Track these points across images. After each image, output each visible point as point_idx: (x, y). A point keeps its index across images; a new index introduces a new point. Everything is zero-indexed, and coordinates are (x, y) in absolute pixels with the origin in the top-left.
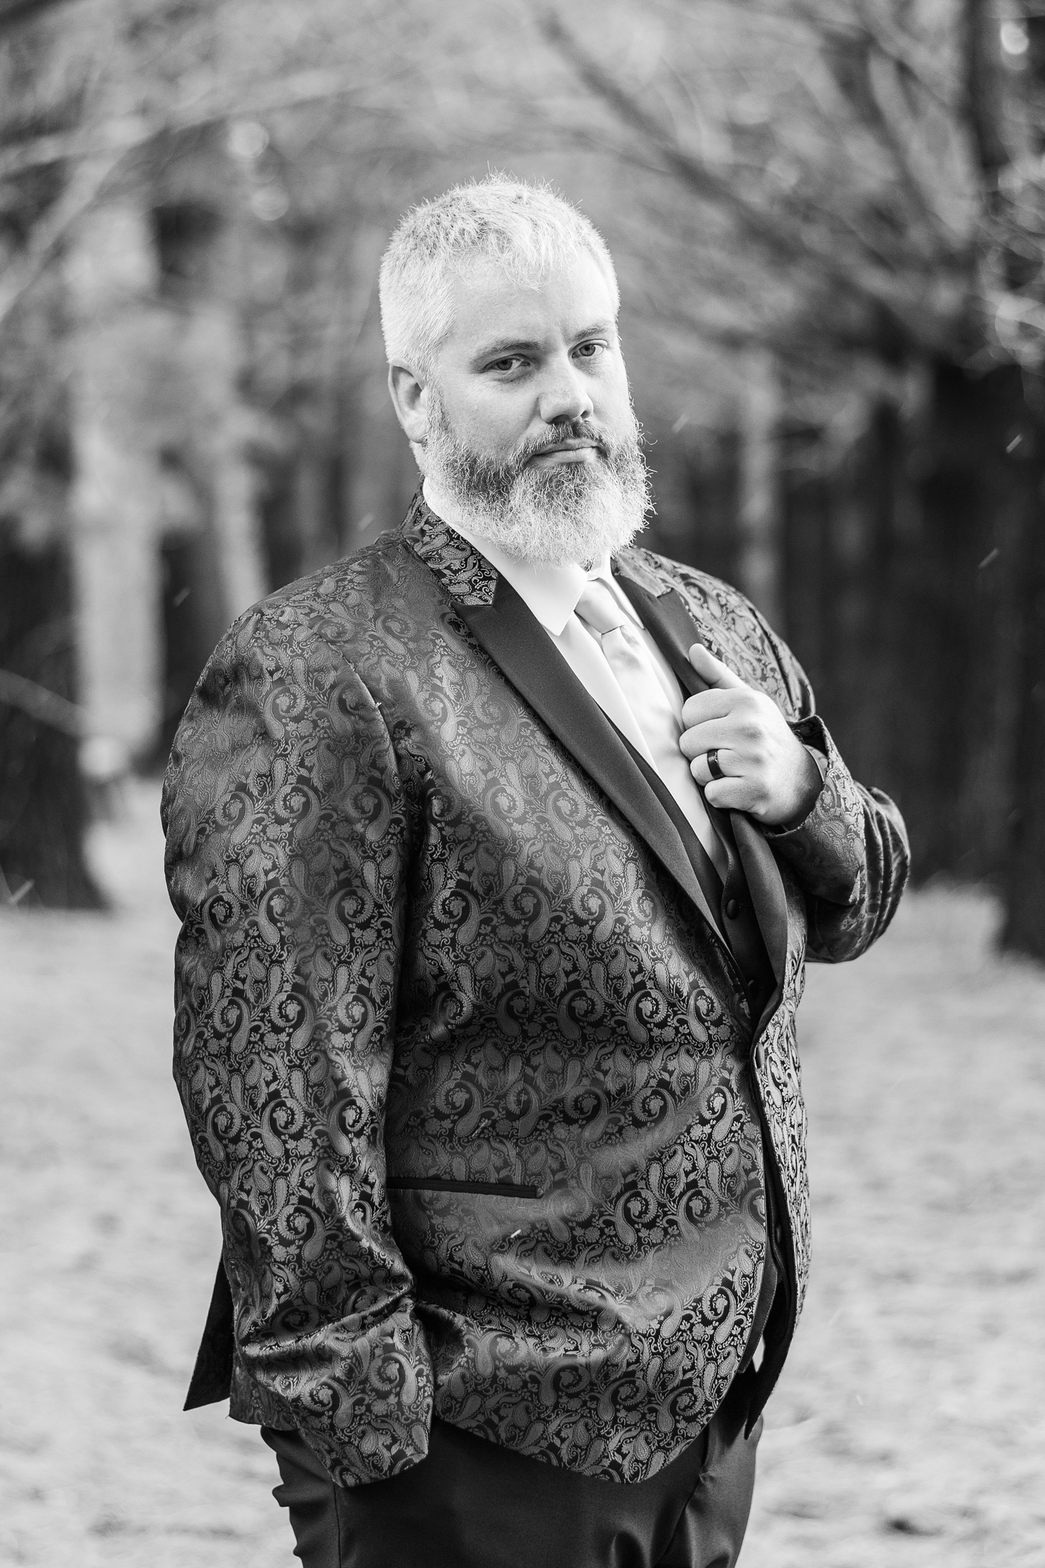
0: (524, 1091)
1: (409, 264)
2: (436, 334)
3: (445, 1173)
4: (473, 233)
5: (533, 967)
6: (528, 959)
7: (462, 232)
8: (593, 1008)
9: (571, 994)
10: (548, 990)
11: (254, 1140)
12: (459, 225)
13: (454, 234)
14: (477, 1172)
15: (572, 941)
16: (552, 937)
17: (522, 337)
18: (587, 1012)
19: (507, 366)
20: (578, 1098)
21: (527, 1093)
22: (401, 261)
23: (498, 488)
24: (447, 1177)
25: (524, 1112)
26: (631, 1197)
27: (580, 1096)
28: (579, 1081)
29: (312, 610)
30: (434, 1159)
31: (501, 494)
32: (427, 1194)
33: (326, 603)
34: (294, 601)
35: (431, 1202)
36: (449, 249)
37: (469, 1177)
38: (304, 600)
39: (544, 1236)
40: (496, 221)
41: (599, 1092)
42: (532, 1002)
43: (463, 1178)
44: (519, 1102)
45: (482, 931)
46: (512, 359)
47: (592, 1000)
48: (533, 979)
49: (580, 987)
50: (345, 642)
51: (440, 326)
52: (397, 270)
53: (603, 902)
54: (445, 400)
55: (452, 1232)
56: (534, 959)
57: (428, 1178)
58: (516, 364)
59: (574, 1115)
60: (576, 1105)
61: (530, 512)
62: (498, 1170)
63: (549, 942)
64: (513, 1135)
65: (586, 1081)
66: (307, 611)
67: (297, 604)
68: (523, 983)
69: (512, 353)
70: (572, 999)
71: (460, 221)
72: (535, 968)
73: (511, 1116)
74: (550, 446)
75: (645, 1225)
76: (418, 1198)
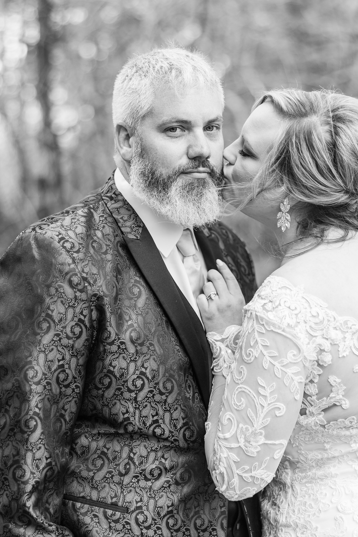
0: (128, 463)
1: (133, 79)
2: (142, 112)
3: (88, 496)
4: (167, 69)
5: (137, 412)
6: (136, 408)
7: (161, 67)
8: (164, 433)
9: (154, 425)
10: (144, 423)
11: (5, 481)
12: (160, 64)
13: (157, 67)
14: (102, 498)
15: (157, 402)
16: (148, 399)
17: (185, 117)
18: (161, 434)
19: (174, 131)
20: (152, 469)
21: (129, 465)
22: (129, 77)
23: (163, 187)
24: (89, 498)
25: (127, 473)
26: (170, 517)
27: (153, 469)
28: (154, 462)
29: (60, 234)
30: (84, 489)
31: (164, 189)
32: (78, 505)
33: (66, 230)
34: (52, 228)
35: (79, 509)
36: (154, 74)
37: (98, 499)
38: (56, 227)
39: (128, 531)
40: (177, 64)
41: (162, 468)
42: (136, 428)
43: (96, 500)
44: (125, 468)
45: (117, 393)
46: (176, 128)
47: (163, 429)
48: (137, 417)
49: (159, 423)
50: (74, 252)
51: (146, 108)
52: (126, 81)
53: (173, 385)
54: (143, 143)
55: (87, 524)
56: (138, 408)
57: (80, 497)
58: (178, 130)
59: (149, 477)
60: (151, 473)
61: (177, 199)
62: (112, 498)
63: (146, 401)
64: (120, 483)
65: (157, 463)
66: (58, 234)
67: (52, 229)
68: (132, 419)
69: (179, 124)
70: (155, 428)
71: (160, 62)
72: (138, 412)
73: (121, 474)
74: (190, 170)
75: (175, 531)
76: (74, 505)
